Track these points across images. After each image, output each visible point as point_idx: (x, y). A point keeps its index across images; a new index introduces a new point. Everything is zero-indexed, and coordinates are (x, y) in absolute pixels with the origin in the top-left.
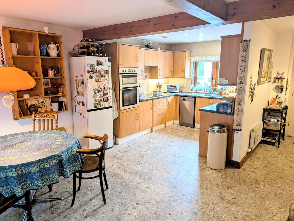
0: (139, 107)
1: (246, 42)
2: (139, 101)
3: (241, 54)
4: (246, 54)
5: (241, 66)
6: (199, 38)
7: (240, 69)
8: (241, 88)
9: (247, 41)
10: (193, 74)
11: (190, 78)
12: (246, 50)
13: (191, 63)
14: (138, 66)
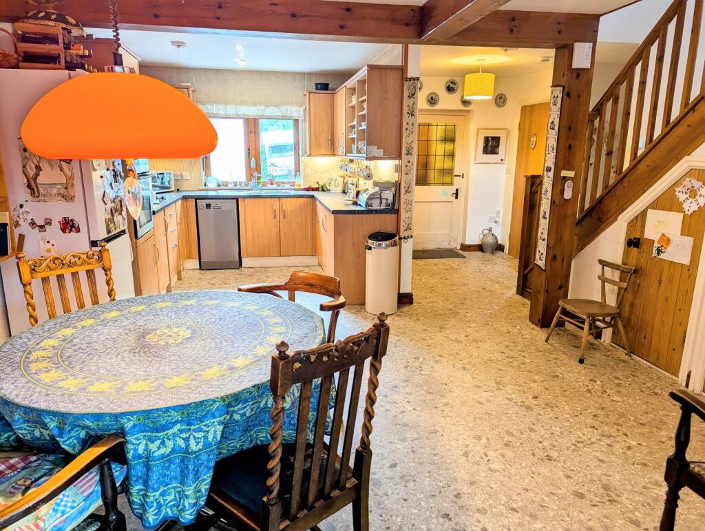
0: (154, 228)
1: (412, 81)
3: (406, 101)
4: (414, 103)
5: (408, 123)
6: (238, 60)
7: (406, 129)
8: (409, 162)
9: (414, 79)
12: (413, 95)
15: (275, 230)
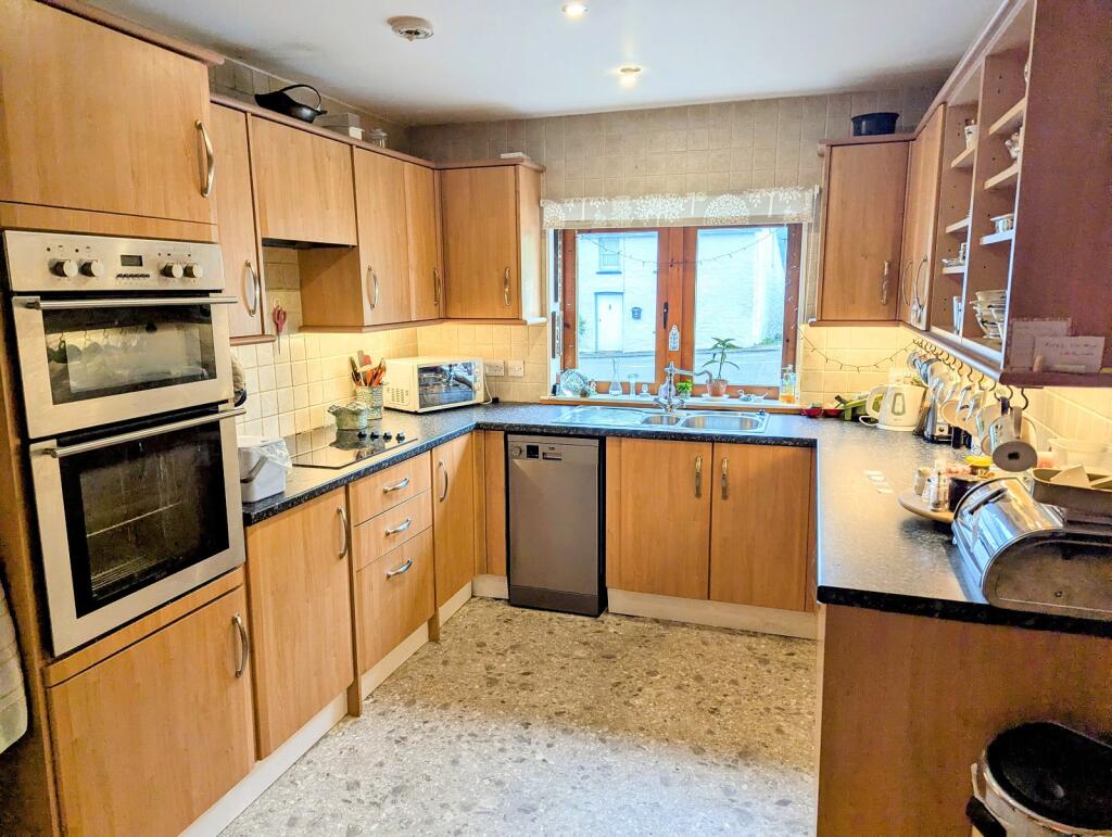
0: (246, 564)
2: (248, 521)
10: (556, 300)
11: (543, 320)
13: (543, 234)
14: (214, 229)
15: (697, 528)
